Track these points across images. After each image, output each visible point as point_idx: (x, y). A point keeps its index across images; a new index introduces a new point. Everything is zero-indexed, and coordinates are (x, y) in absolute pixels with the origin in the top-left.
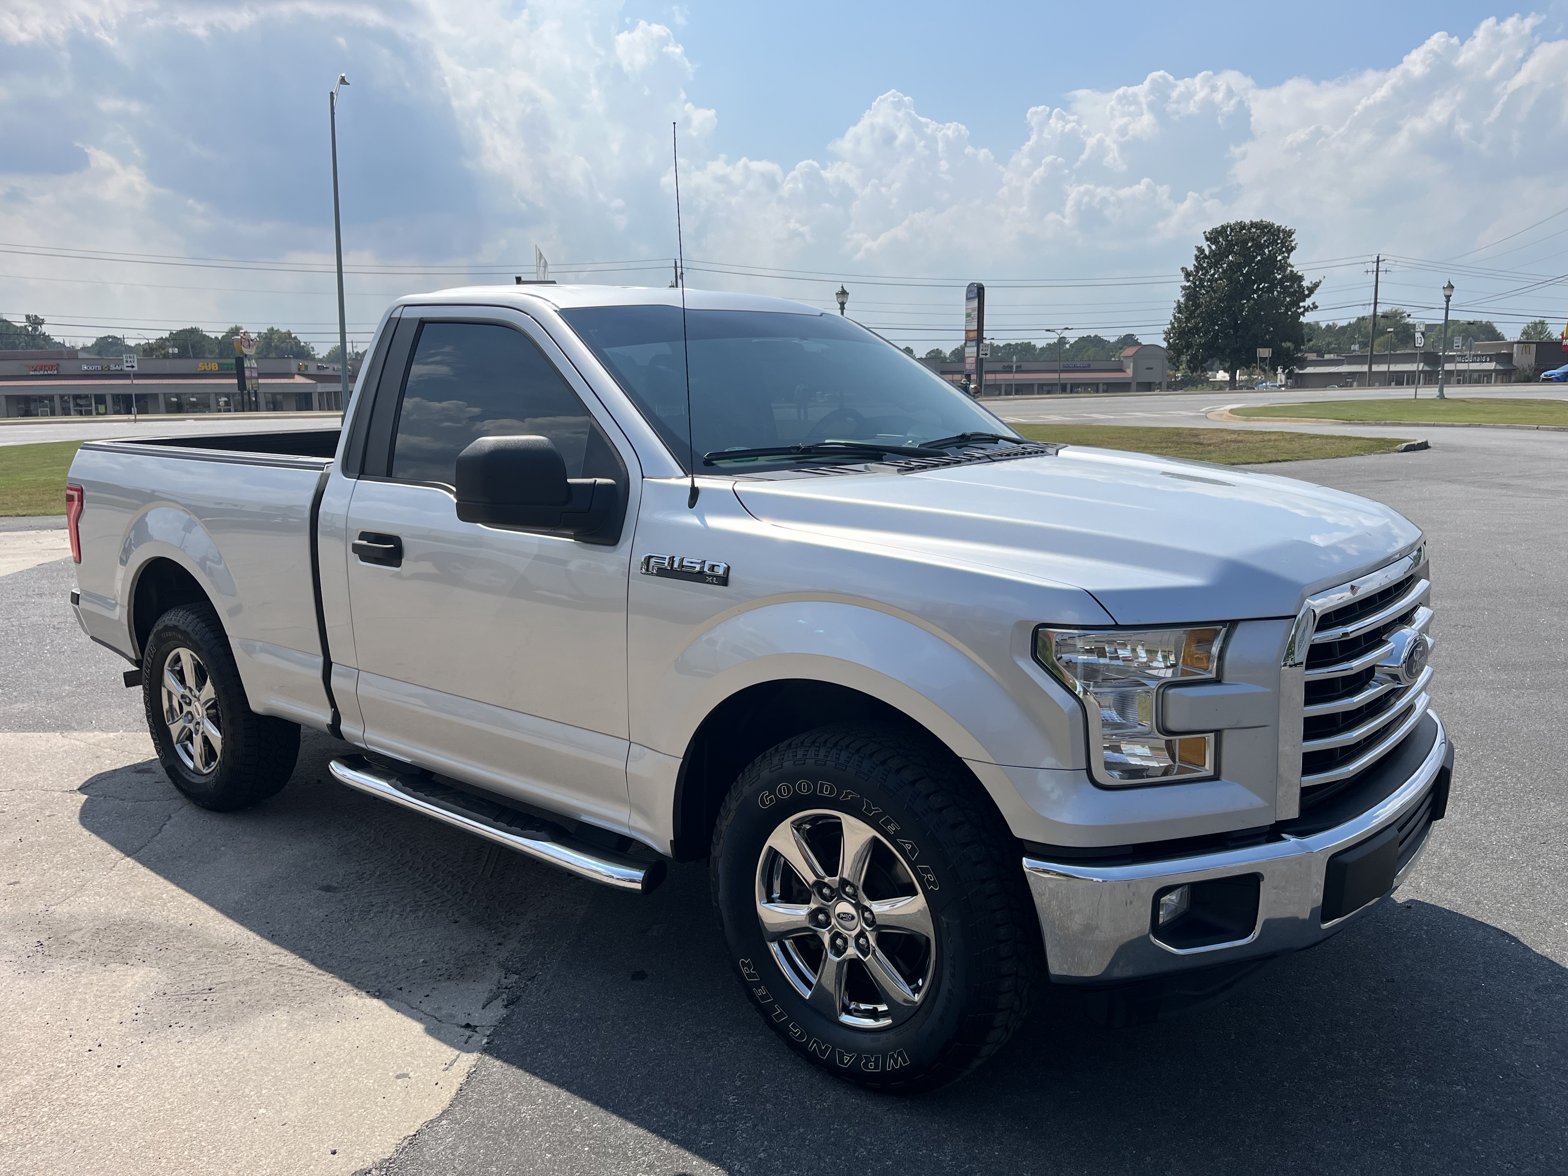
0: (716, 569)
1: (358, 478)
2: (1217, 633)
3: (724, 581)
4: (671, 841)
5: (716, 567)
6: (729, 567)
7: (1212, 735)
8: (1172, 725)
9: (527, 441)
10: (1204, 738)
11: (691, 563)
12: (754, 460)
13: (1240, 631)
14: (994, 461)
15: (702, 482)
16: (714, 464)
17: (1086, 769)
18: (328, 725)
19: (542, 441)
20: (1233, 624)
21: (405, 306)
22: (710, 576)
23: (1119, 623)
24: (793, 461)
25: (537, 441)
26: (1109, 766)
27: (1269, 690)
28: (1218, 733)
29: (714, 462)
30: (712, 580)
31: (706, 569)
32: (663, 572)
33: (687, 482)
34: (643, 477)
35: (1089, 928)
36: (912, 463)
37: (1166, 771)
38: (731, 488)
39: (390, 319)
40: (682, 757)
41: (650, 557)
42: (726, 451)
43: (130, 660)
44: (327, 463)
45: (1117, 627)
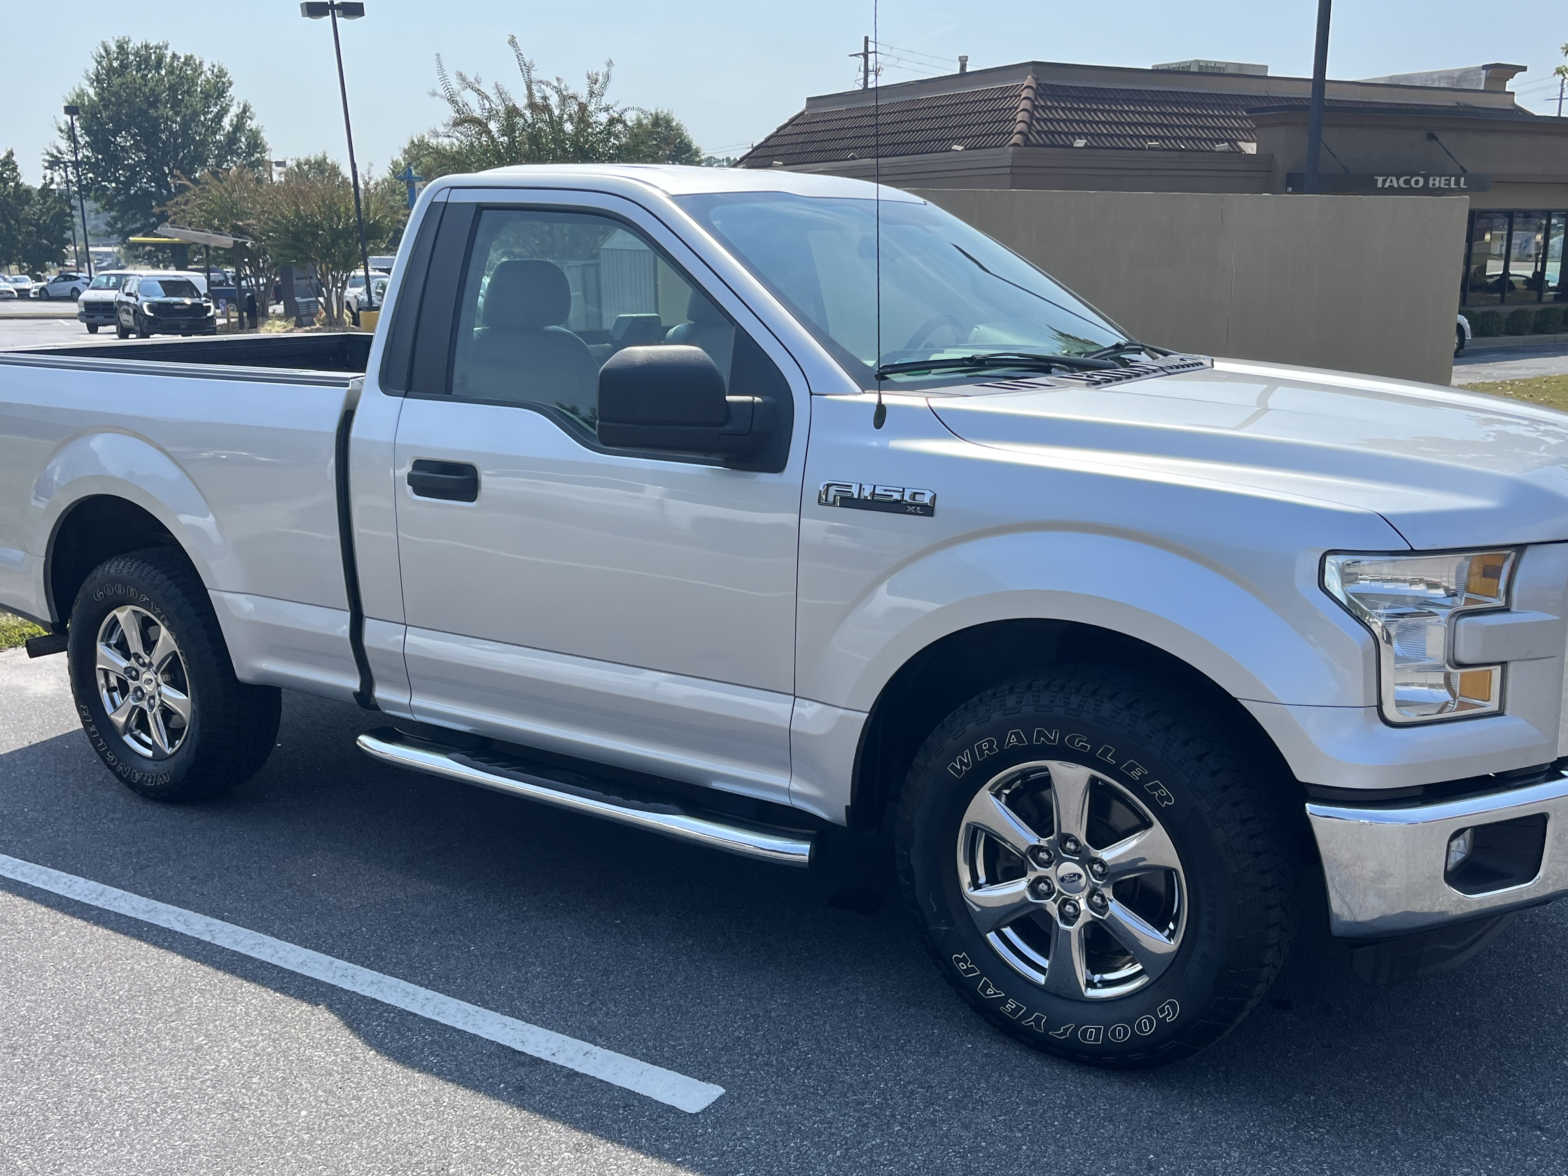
0: (918, 497)
1: (405, 396)
2: (1507, 557)
3: (928, 510)
4: (847, 807)
5: (917, 496)
6: (935, 495)
7: (1499, 668)
8: (1463, 656)
9: (676, 352)
10: (1490, 671)
11: (885, 490)
12: (927, 374)
13: (1529, 557)
14: (1170, 374)
15: (889, 399)
16: (887, 378)
17: (1377, 706)
18: (356, 694)
19: (696, 352)
20: (1520, 548)
21: (452, 188)
22: (911, 505)
23: (1414, 548)
24: (963, 375)
25: (690, 351)
26: (1400, 704)
27: (1557, 618)
28: (1504, 664)
29: (887, 376)
30: (915, 510)
31: (906, 498)
32: (848, 502)
33: (871, 398)
34: (811, 394)
35: (1381, 876)
36: (1095, 376)
37: (1444, 707)
38: (926, 405)
39: (432, 203)
40: (868, 710)
41: (829, 486)
42: (896, 363)
43: (43, 624)
44: (352, 378)
45: (1412, 552)
